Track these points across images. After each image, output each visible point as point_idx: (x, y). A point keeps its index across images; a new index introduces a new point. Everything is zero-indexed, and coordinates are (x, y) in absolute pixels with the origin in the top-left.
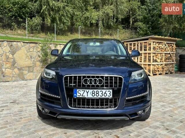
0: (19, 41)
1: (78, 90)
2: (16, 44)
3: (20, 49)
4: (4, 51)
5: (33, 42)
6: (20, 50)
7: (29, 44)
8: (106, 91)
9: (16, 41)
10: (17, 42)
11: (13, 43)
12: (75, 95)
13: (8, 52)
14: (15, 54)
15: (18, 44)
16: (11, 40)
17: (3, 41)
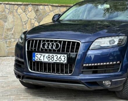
0: (46, 4)
1: (36, 54)
2: (43, 8)
3: (48, 14)
4: (28, 17)
5: (64, 5)
6: (47, 16)
7: (59, 8)
8: (61, 56)
9: (43, 4)
10: (44, 6)
11: (39, 7)
12: (34, 58)
13: (33, 19)
14: (42, 22)
15: (45, 8)
16: (36, 4)
17: (27, 5)
